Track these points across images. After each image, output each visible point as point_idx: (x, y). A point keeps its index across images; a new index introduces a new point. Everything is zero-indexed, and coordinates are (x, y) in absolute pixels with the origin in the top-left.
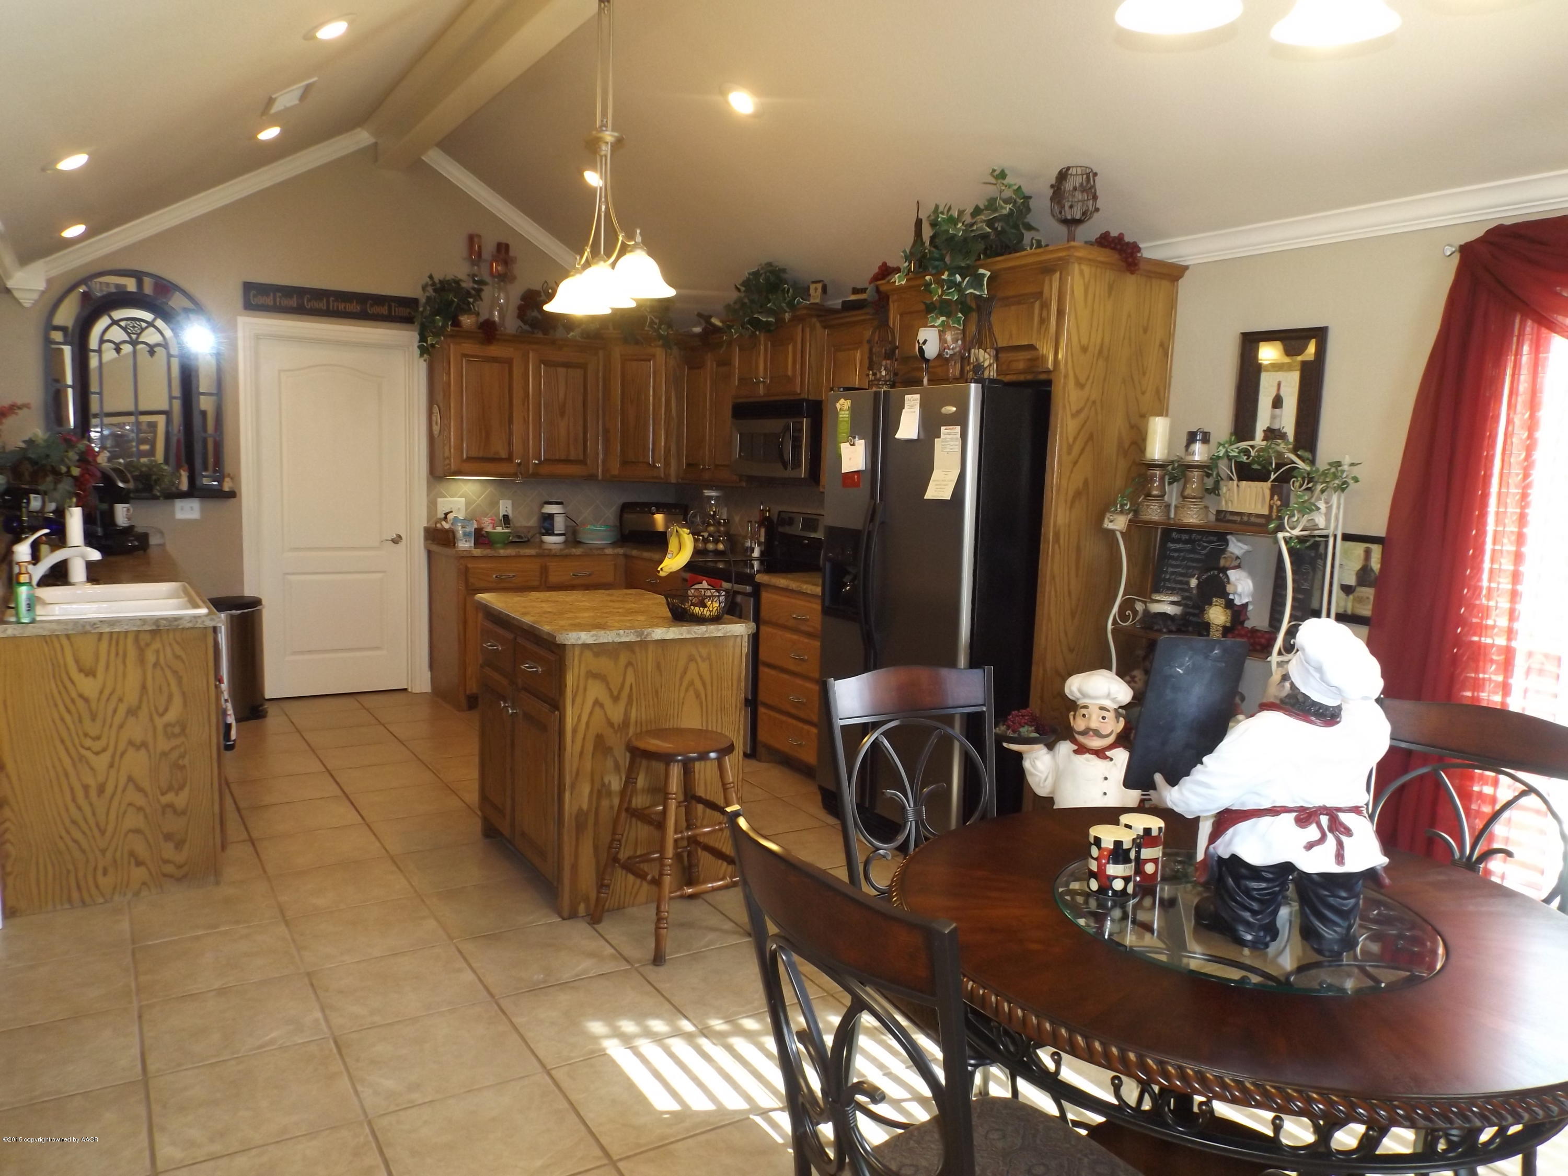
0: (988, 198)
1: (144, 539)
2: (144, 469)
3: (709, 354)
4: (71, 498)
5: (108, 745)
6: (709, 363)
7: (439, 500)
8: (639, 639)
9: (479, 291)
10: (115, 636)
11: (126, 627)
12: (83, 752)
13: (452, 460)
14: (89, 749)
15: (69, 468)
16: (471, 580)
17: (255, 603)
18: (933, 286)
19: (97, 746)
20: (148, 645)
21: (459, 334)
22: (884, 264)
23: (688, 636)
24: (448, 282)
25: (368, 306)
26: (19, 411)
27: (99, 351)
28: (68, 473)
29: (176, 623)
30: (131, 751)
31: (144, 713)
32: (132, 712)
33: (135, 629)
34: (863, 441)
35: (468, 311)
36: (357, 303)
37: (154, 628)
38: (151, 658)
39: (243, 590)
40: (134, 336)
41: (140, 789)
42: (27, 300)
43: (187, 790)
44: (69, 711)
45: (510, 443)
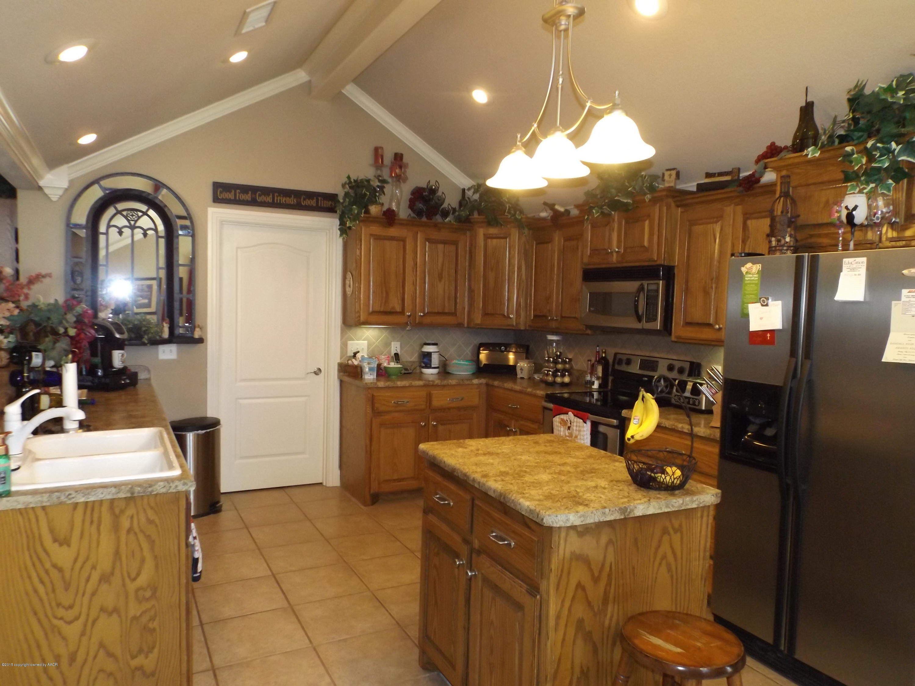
0: (898, 75)
1: (133, 378)
2: (136, 323)
3: (557, 232)
4: (67, 356)
5: (80, 615)
6: (557, 239)
7: (349, 342)
8: (622, 517)
9: (382, 188)
10: (90, 506)
11: (101, 496)
12: (55, 622)
13: (362, 313)
14: (61, 618)
15: (66, 329)
16: (377, 405)
17: (216, 423)
18: (855, 156)
19: (70, 615)
20: (122, 511)
21: (369, 220)
22: (773, 144)
23: (667, 510)
24: (362, 181)
25: (302, 199)
26: (43, 279)
27: (107, 234)
28: (66, 332)
29: (150, 489)
30: (103, 617)
31: (116, 580)
32: (105, 578)
33: (109, 497)
34: (779, 303)
35: (375, 202)
36: (294, 197)
37: (129, 495)
38: (125, 523)
39: (206, 413)
40: (132, 223)
41: (110, 655)
42: (54, 195)
43: (156, 650)
44: (42, 582)
45: (403, 300)
